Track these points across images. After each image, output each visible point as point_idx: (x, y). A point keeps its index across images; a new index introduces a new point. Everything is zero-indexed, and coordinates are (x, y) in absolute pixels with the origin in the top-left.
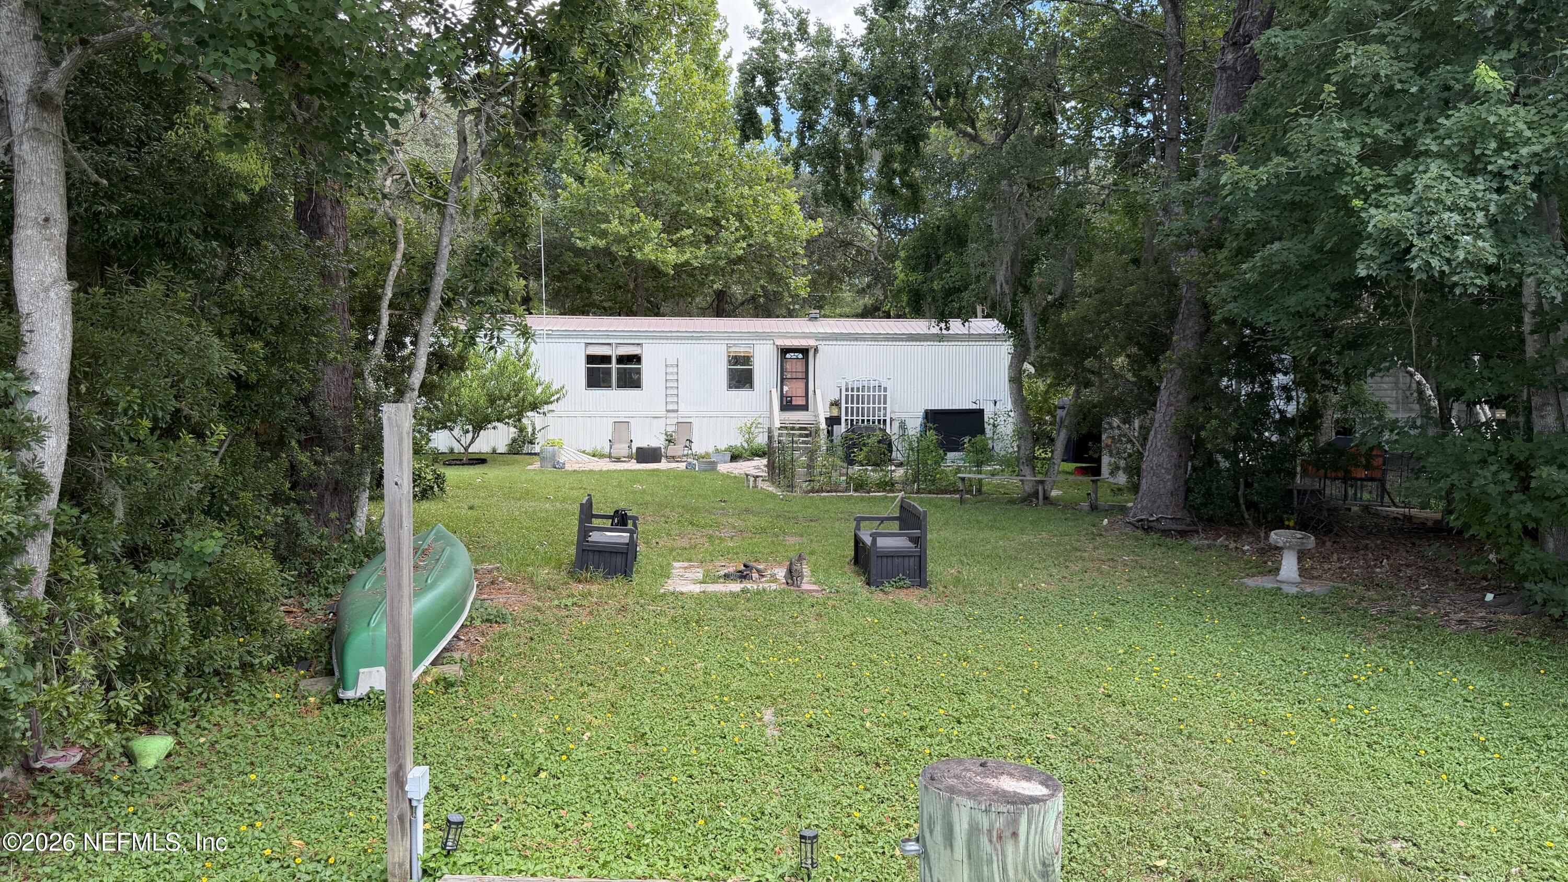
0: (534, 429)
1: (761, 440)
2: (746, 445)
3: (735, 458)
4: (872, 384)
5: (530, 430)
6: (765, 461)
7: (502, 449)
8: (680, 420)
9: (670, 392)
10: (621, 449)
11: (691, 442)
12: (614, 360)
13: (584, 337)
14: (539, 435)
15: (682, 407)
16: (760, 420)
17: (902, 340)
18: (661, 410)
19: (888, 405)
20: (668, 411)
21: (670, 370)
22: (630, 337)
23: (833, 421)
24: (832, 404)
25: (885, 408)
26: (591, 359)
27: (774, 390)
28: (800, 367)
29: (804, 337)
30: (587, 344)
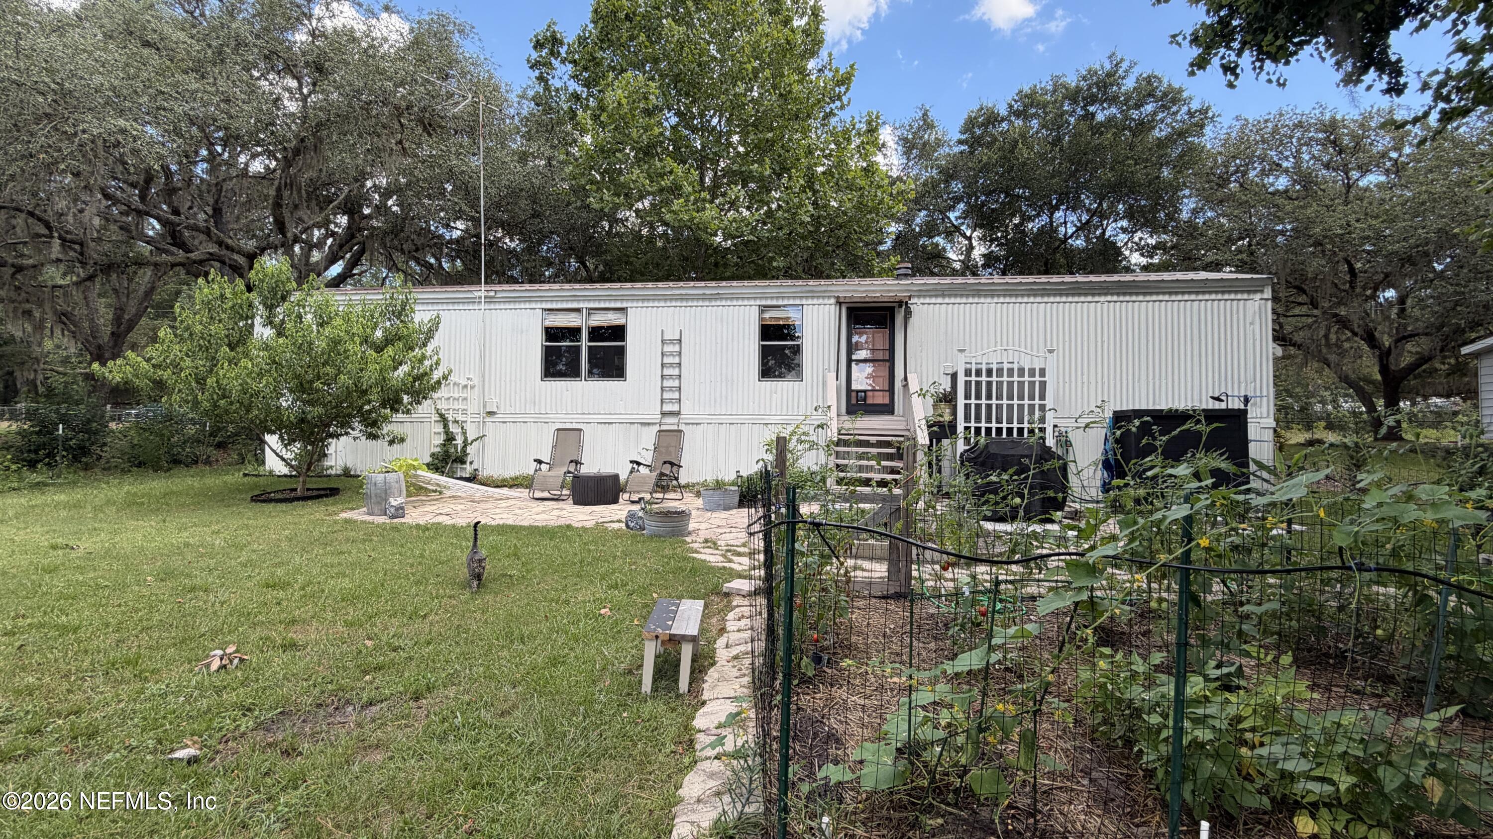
0: (465, 441)
4: (1017, 362)
5: (459, 441)
9: (668, 383)
11: (676, 466)
12: (584, 334)
13: (541, 299)
14: (472, 449)
17: (1060, 293)
18: (653, 412)
19: (1049, 402)
20: (664, 414)
21: (668, 349)
22: (608, 298)
23: (941, 430)
24: (939, 400)
25: (1042, 408)
26: (552, 334)
27: (835, 380)
28: (880, 341)
29: (887, 292)
30: (545, 311)
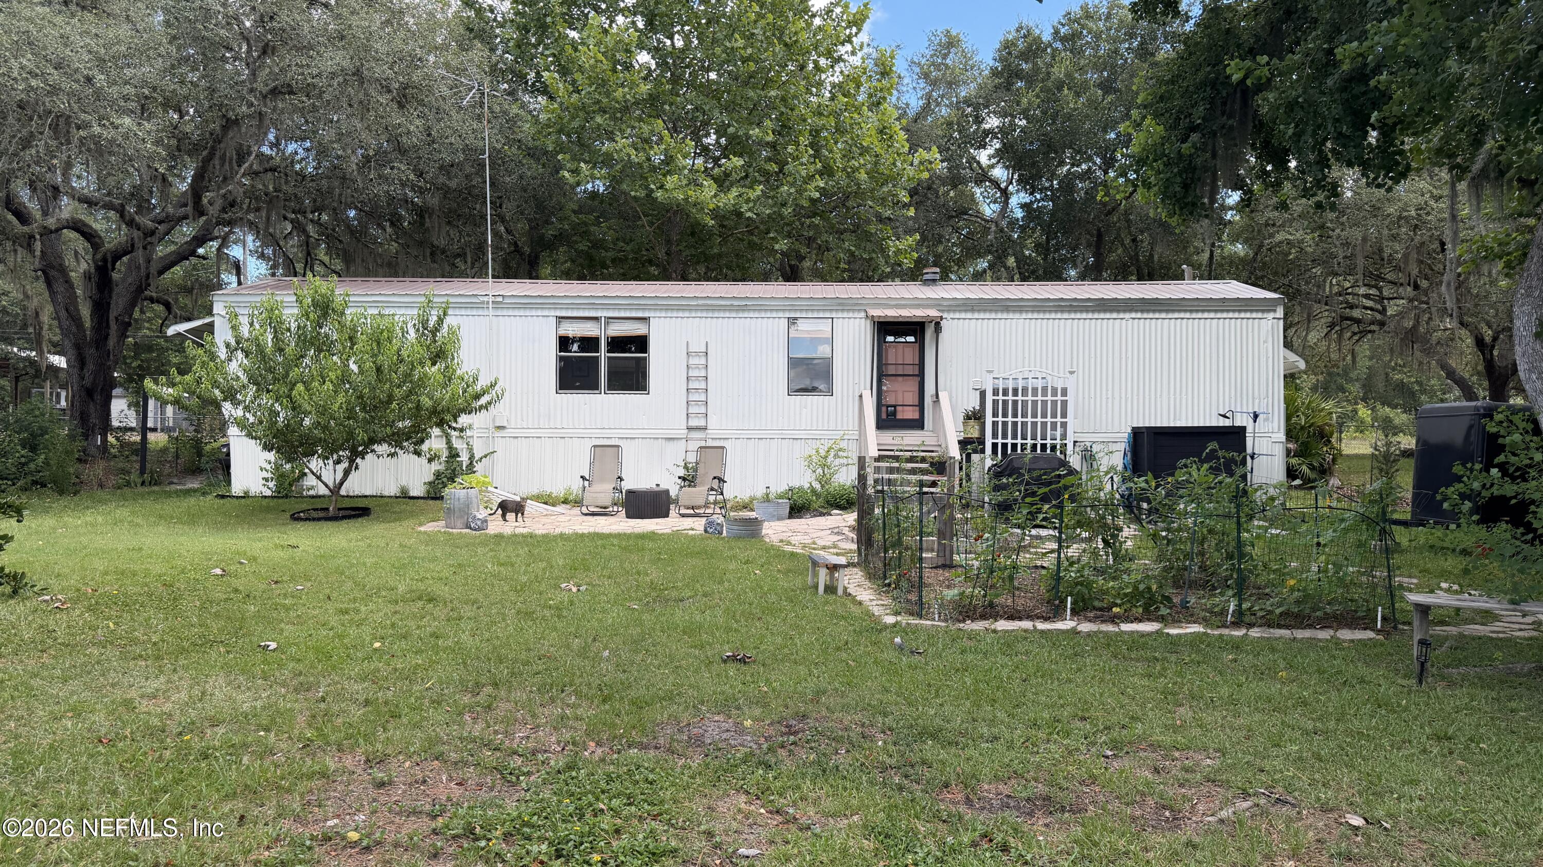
0: (472, 457)
1: (846, 477)
2: (817, 486)
3: (797, 510)
4: (1039, 384)
5: (465, 460)
6: (851, 517)
7: (417, 490)
8: (710, 443)
9: (693, 397)
10: (603, 492)
11: (721, 480)
12: (603, 345)
13: (555, 306)
14: (478, 467)
15: (713, 423)
16: (843, 445)
17: (1086, 310)
18: (678, 427)
19: (1070, 419)
20: (690, 429)
21: (694, 361)
22: (629, 307)
23: (970, 445)
24: (968, 417)
25: (1064, 425)
26: (566, 343)
27: (867, 394)
28: (910, 356)
29: (918, 306)
30: (560, 319)
